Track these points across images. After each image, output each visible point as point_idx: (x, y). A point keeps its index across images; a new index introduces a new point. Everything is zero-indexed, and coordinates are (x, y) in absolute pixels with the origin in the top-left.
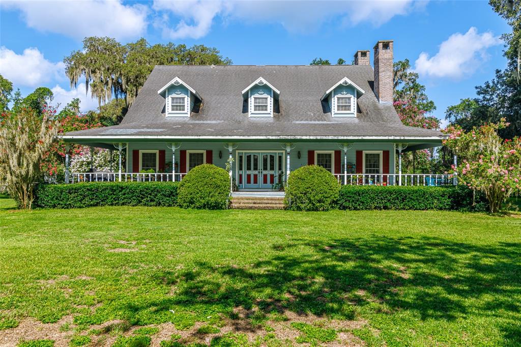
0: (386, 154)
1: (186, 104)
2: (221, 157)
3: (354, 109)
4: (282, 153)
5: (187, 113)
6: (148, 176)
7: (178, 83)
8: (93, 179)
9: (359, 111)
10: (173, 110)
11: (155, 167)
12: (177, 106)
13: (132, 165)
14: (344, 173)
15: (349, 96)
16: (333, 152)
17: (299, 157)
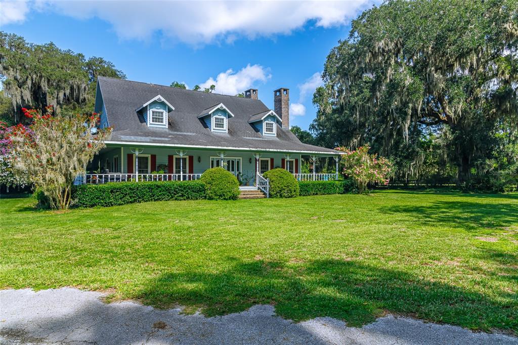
0: (297, 161)
2: (199, 161)
4: (240, 159)
5: (165, 125)
7: (160, 100)
8: (106, 181)
10: (153, 121)
11: (147, 168)
12: (156, 118)
13: (126, 167)
15: (272, 122)
16: (270, 159)
17: (251, 163)
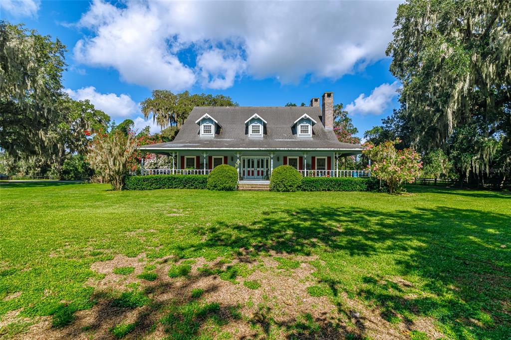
0: (329, 159)
1: (212, 129)
2: (232, 160)
3: (310, 132)
4: (268, 158)
5: (213, 135)
6: (190, 171)
7: (208, 117)
8: (158, 173)
9: (313, 133)
10: (204, 133)
11: (194, 166)
12: (207, 130)
13: (180, 165)
14: (304, 169)
15: (307, 124)
16: (298, 157)
17: (278, 160)
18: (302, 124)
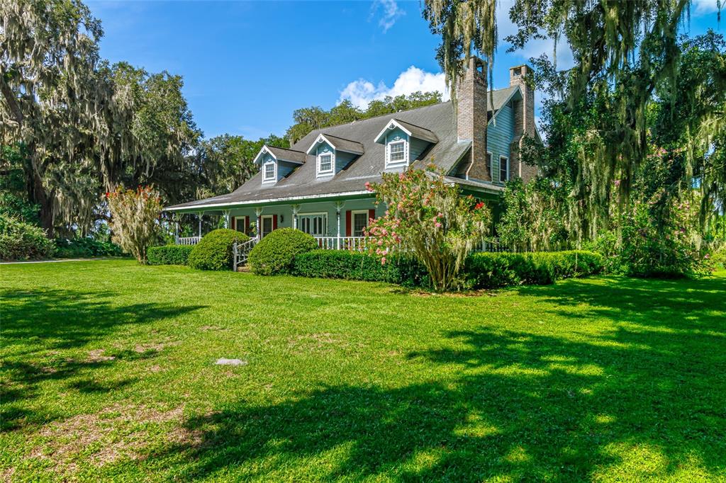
3: (406, 156)
18: (393, 142)
